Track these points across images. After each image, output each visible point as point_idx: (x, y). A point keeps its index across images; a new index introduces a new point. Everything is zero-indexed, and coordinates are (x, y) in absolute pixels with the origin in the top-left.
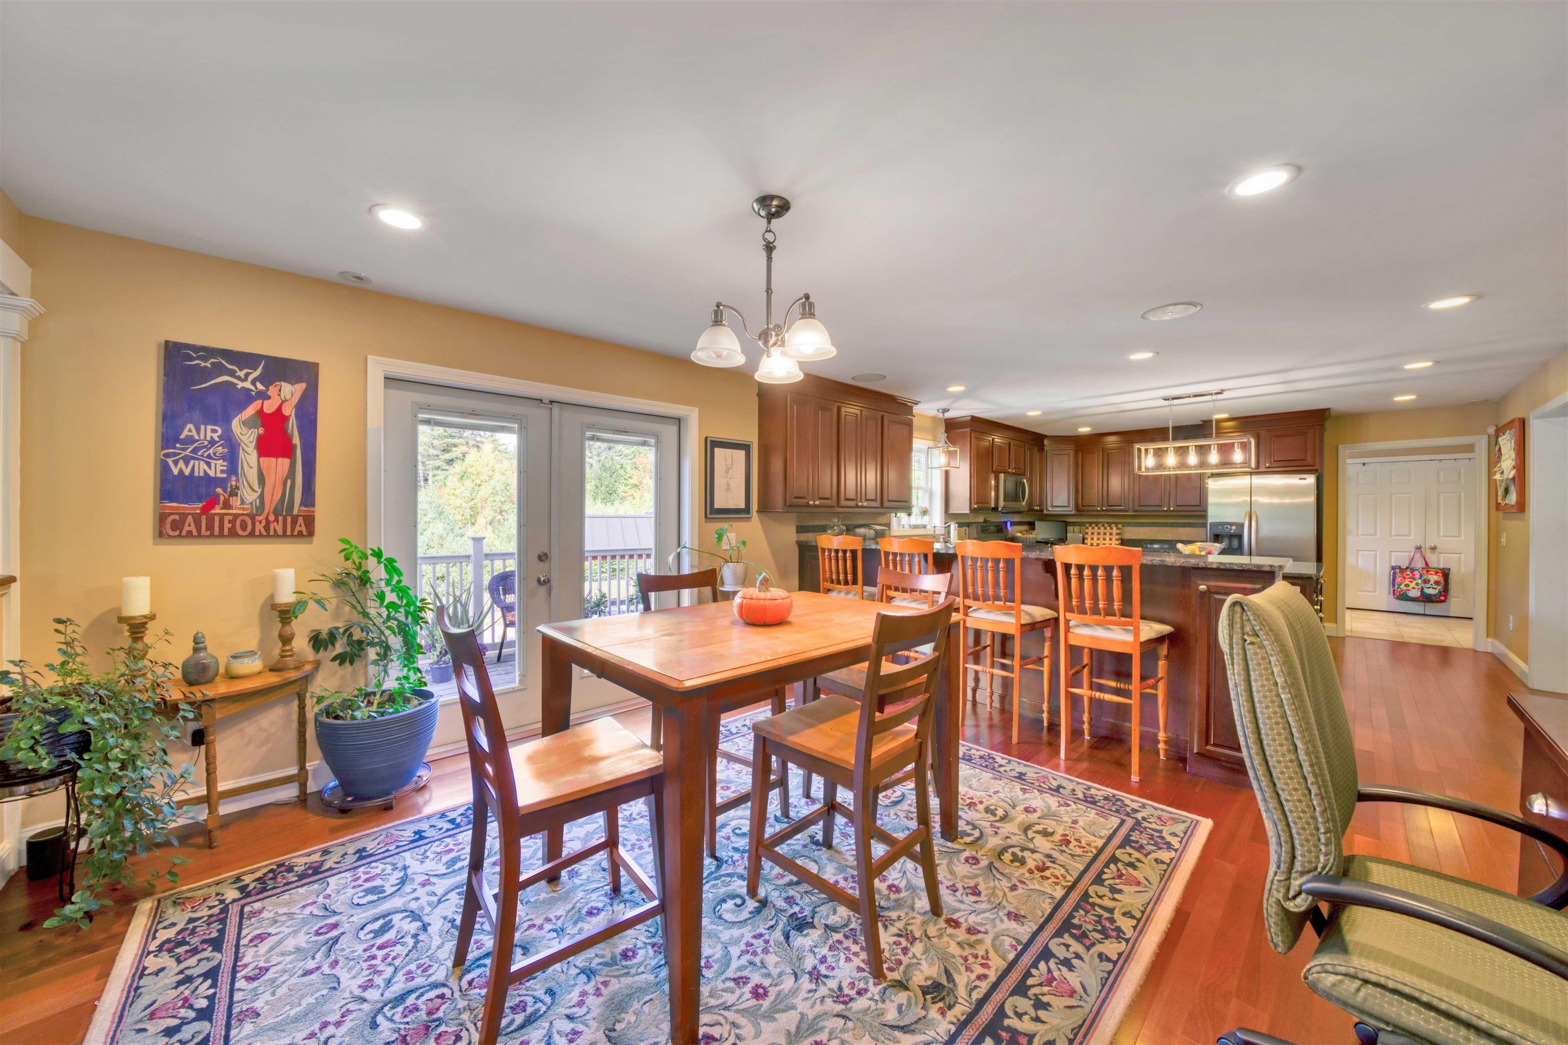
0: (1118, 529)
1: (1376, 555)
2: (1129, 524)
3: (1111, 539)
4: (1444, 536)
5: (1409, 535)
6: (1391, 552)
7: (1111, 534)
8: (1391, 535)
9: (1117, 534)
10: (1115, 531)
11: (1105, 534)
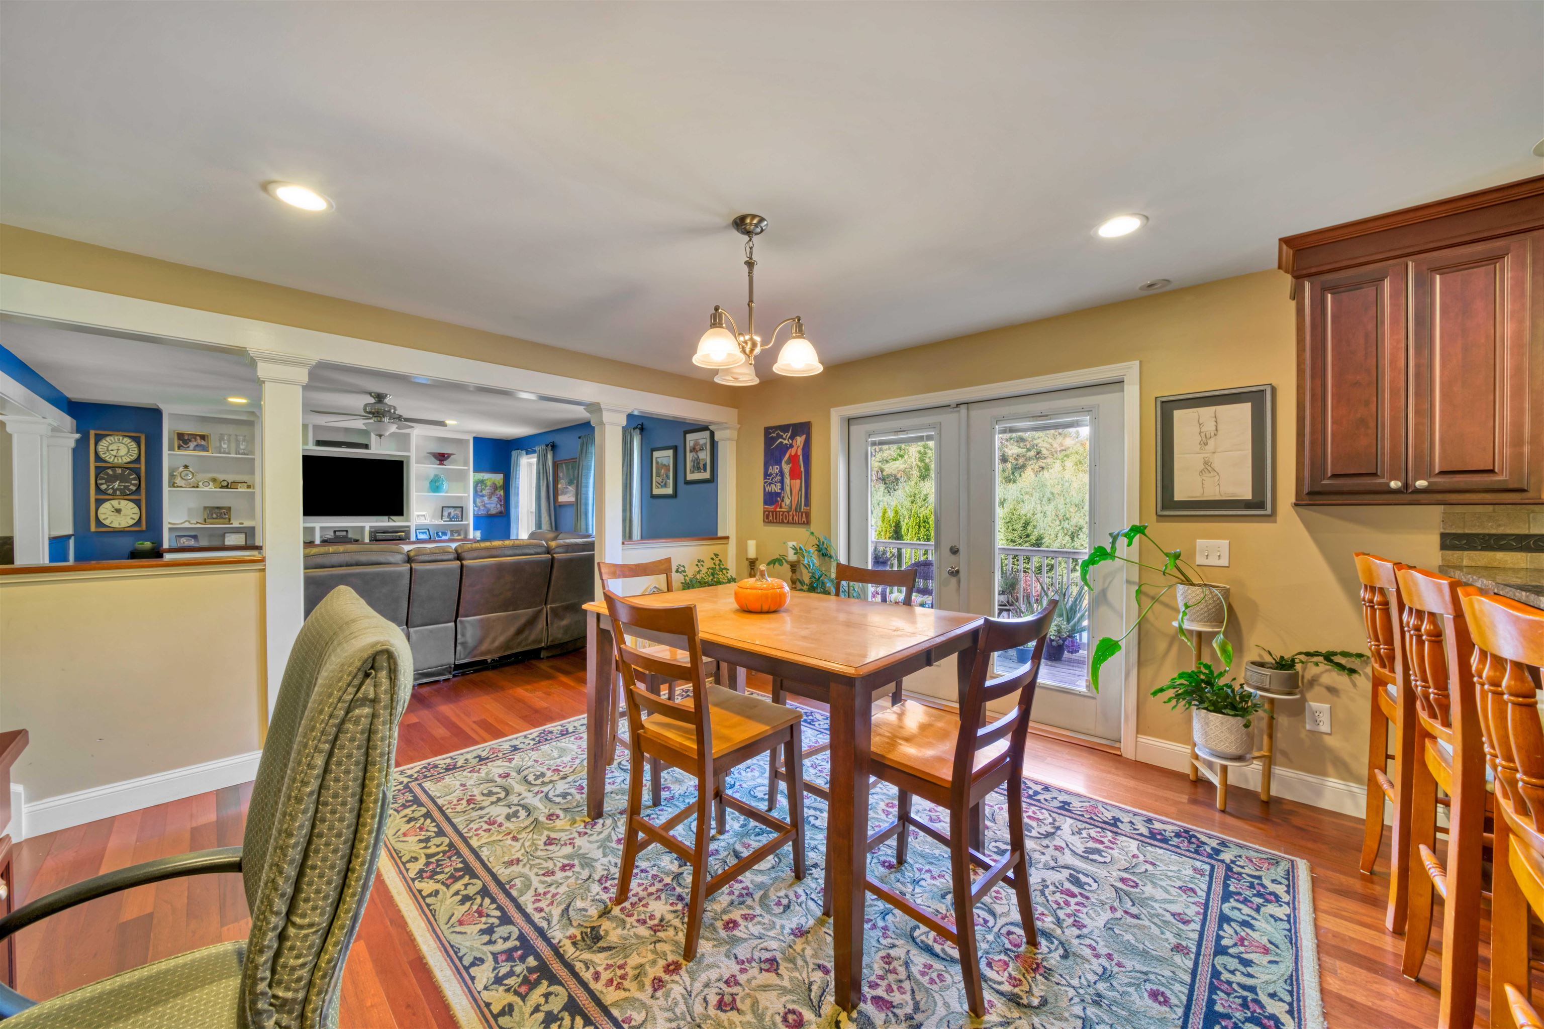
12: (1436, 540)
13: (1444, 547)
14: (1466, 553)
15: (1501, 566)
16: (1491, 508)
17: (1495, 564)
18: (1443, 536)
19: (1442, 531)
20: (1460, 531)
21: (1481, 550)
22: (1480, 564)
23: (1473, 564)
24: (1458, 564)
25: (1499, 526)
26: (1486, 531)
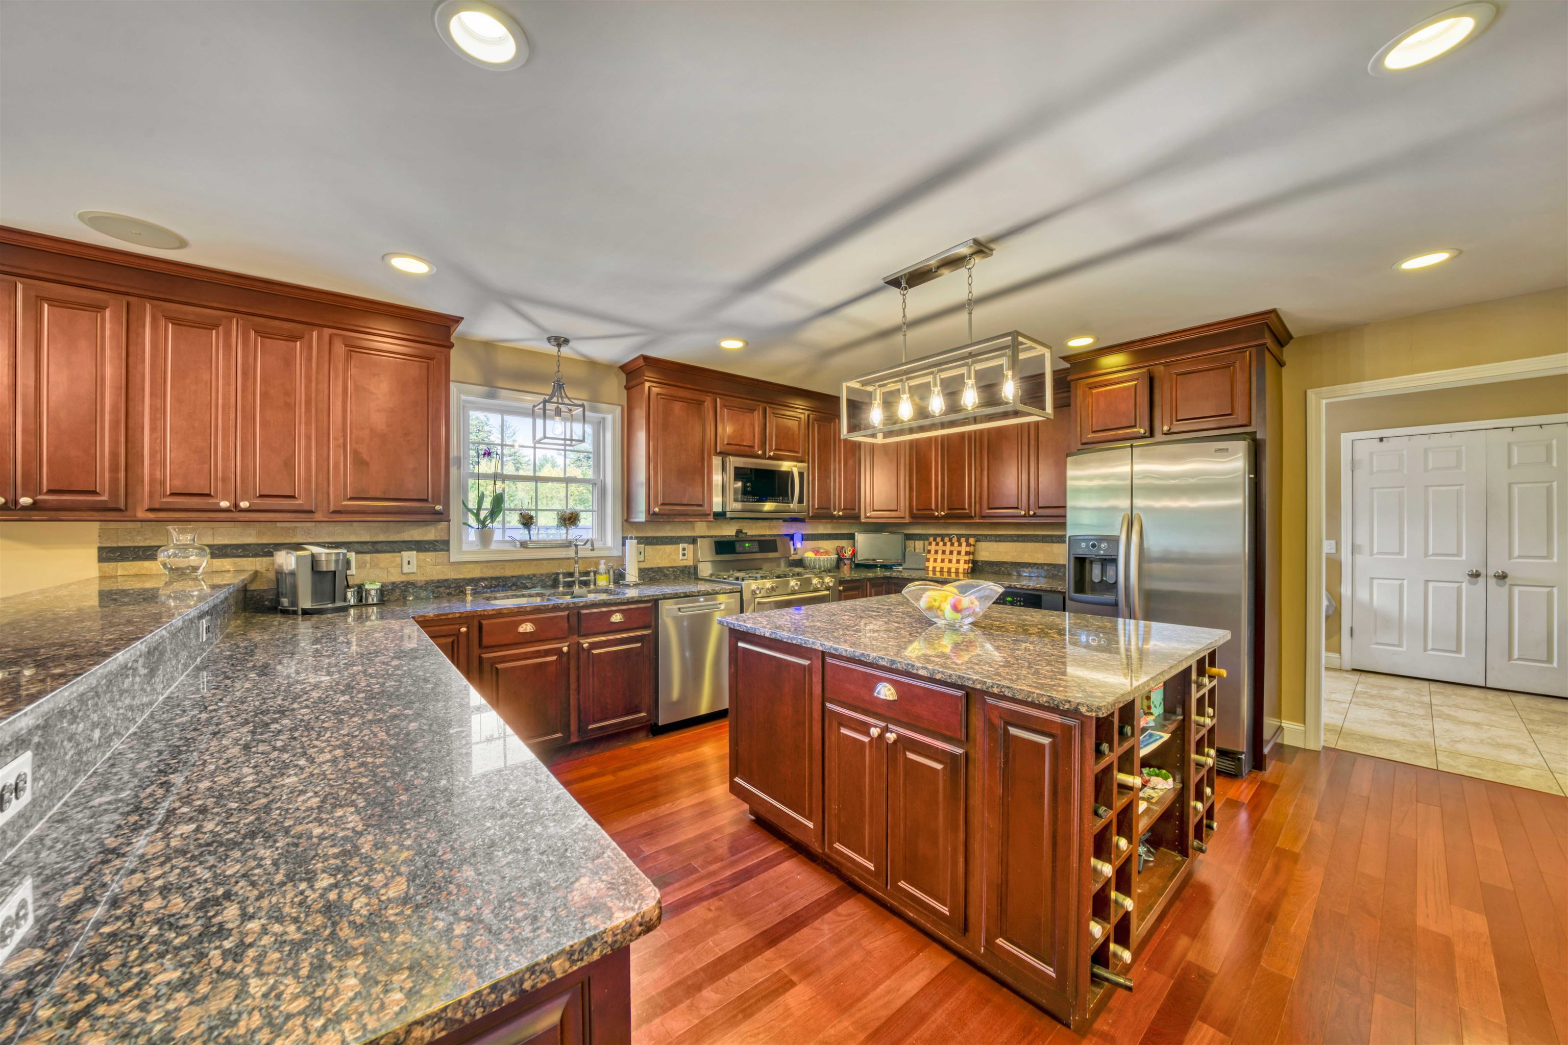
0: (968, 545)
1: (1401, 586)
2: (987, 538)
3: (958, 561)
4: (1520, 557)
5: (1458, 554)
6: (1427, 581)
7: (959, 553)
8: (1426, 555)
9: (967, 553)
10: (964, 548)
11: (951, 553)
12: (94, 553)
13: (101, 559)
14: (120, 564)
15: (148, 573)
16: (139, 524)
17: (144, 572)
18: (100, 549)
19: (99, 545)
20: (115, 545)
21: (132, 560)
22: (131, 573)
23: (126, 573)
24: (113, 574)
25: (146, 539)
26: (136, 544)
